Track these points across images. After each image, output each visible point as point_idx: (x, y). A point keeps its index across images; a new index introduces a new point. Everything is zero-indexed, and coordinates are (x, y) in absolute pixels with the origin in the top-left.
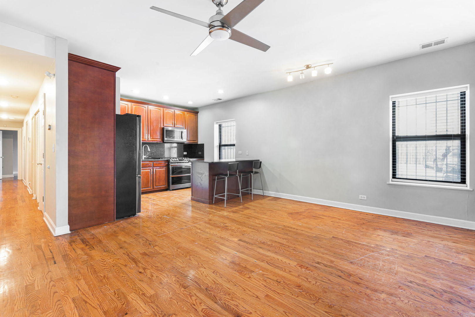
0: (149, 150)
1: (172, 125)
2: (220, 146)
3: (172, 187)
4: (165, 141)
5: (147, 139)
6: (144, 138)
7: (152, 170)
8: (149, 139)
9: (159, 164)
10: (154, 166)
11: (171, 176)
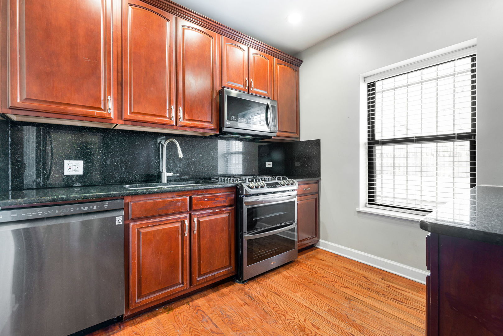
0: (181, 155)
1: (241, 86)
2: (372, 143)
3: (249, 269)
4: (225, 129)
5: (174, 119)
6: (165, 117)
7: (187, 223)
8: (181, 120)
9: (209, 199)
10: (194, 207)
11: (247, 236)
